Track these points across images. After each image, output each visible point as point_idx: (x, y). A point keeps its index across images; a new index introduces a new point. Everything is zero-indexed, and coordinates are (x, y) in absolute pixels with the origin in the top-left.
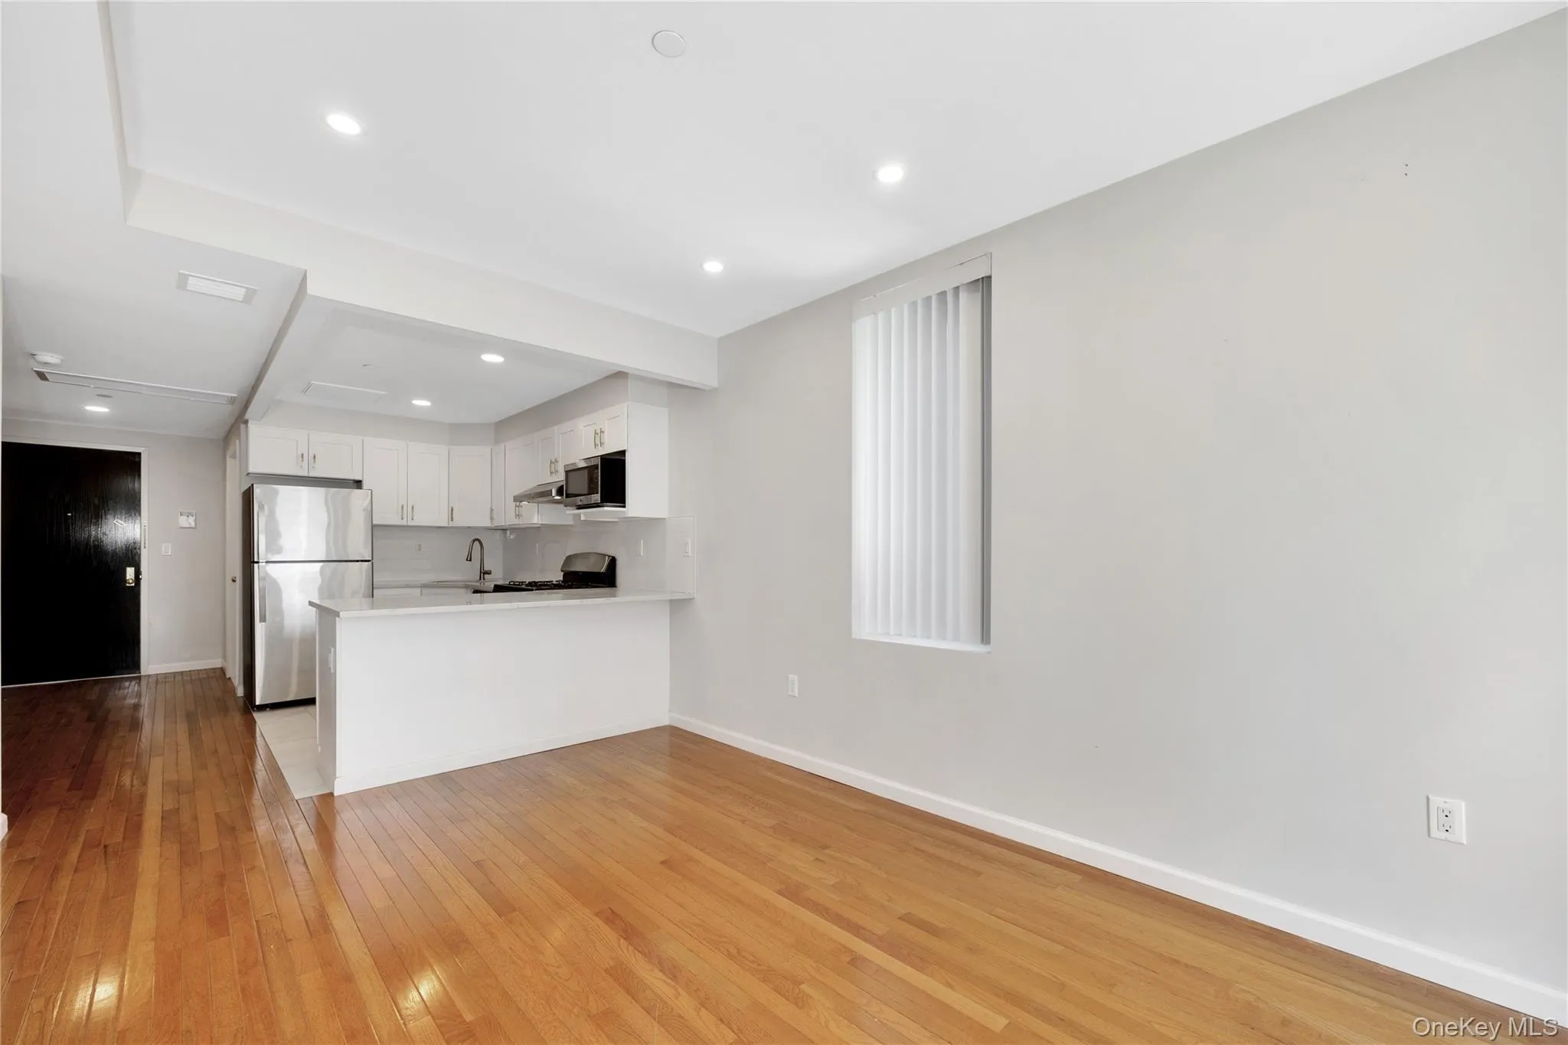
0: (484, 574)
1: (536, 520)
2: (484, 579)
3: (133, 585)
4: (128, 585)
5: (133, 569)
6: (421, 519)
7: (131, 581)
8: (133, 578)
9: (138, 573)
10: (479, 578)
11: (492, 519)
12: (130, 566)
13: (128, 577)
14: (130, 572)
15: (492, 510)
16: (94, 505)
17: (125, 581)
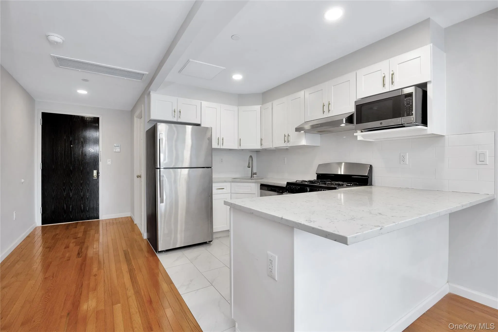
0: (253, 174)
1: (303, 142)
2: (253, 177)
3: (96, 178)
4: (94, 178)
5: (96, 171)
6: (226, 146)
7: (95, 177)
8: (96, 175)
9: (98, 173)
10: (251, 176)
11: (261, 144)
12: (95, 170)
13: (94, 175)
14: (95, 172)
15: (261, 140)
16: (81, 141)
17: (93, 177)
